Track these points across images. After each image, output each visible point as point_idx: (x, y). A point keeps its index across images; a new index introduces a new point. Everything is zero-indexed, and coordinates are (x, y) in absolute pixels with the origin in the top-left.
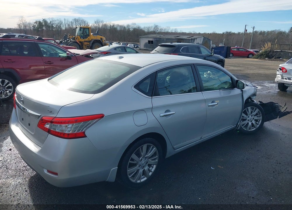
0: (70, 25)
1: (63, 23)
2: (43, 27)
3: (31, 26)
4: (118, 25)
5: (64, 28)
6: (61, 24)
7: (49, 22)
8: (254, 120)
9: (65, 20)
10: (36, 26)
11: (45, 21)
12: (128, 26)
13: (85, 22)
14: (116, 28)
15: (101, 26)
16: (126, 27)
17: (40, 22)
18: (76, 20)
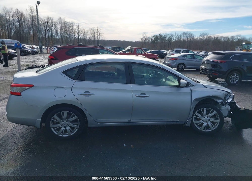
0: (179, 38)
1: (174, 36)
2: (158, 40)
3: (150, 39)
4: (222, 37)
5: (173, 40)
6: (172, 37)
7: (163, 36)
8: (210, 121)
9: (175, 34)
10: (153, 39)
11: (160, 35)
12: (233, 37)
13: (191, 35)
14: (220, 40)
15: (205, 38)
16: (230, 38)
17: (156, 36)
18: (184, 34)
